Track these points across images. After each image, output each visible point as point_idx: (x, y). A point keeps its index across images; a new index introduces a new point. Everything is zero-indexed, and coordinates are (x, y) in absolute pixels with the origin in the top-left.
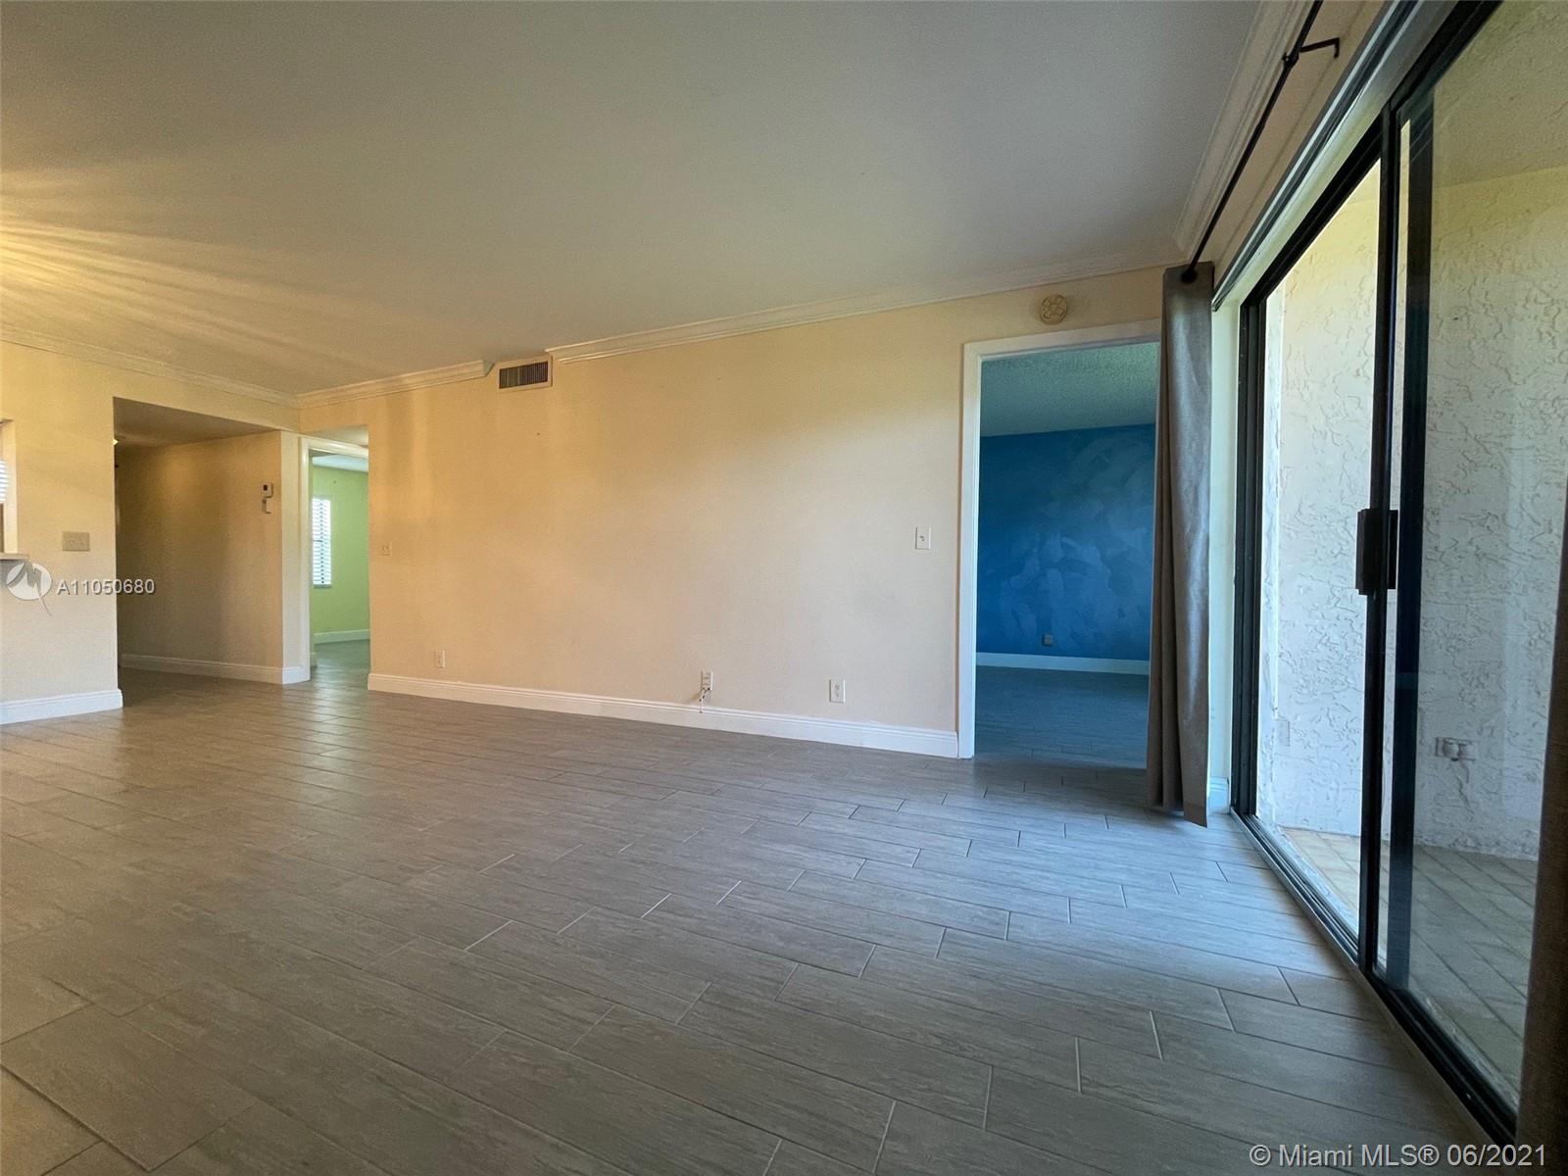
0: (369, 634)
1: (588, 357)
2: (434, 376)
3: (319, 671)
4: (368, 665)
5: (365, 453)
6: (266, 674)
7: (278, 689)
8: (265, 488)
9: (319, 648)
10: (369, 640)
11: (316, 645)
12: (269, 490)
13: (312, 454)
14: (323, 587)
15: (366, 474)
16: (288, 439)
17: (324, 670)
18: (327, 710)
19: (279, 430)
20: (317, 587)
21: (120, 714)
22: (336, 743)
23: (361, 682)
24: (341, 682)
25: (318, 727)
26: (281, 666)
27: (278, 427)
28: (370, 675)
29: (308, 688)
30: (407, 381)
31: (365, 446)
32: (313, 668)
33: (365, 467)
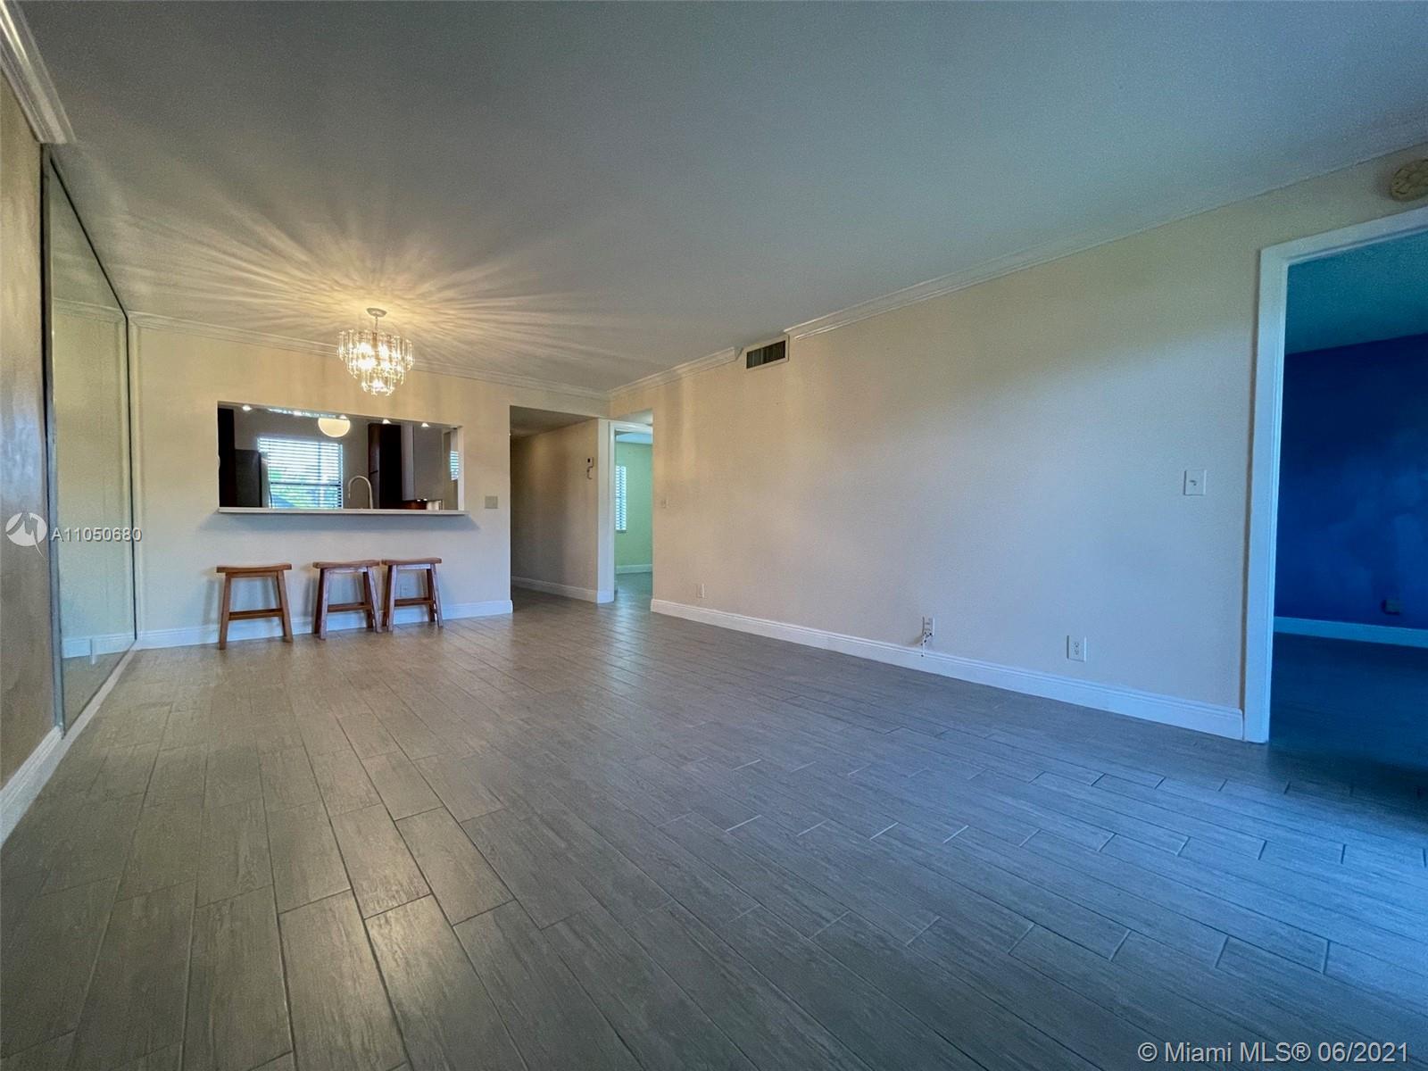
0: (651, 568)
1: (820, 331)
2: (699, 365)
3: (619, 595)
4: (651, 594)
5: (650, 430)
6: (587, 594)
7: (595, 606)
8: (589, 461)
9: (620, 577)
10: (651, 573)
11: (619, 575)
12: (591, 462)
13: (617, 433)
14: (622, 532)
15: (651, 445)
16: (602, 424)
17: (621, 595)
18: (624, 624)
19: (597, 418)
20: (618, 531)
21: (511, 617)
22: (632, 650)
23: (646, 605)
24: (634, 603)
25: (618, 636)
26: (597, 589)
27: (596, 416)
28: (653, 600)
29: (612, 607)
30: (679, 372)
31: (650, 425)
32: (616, 592)
33: (650, 441)
